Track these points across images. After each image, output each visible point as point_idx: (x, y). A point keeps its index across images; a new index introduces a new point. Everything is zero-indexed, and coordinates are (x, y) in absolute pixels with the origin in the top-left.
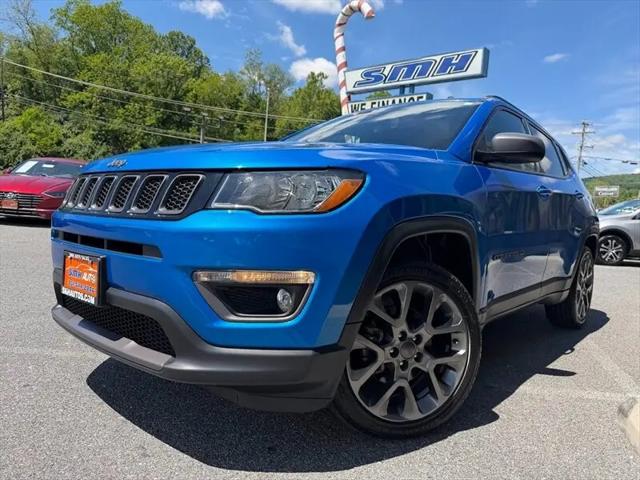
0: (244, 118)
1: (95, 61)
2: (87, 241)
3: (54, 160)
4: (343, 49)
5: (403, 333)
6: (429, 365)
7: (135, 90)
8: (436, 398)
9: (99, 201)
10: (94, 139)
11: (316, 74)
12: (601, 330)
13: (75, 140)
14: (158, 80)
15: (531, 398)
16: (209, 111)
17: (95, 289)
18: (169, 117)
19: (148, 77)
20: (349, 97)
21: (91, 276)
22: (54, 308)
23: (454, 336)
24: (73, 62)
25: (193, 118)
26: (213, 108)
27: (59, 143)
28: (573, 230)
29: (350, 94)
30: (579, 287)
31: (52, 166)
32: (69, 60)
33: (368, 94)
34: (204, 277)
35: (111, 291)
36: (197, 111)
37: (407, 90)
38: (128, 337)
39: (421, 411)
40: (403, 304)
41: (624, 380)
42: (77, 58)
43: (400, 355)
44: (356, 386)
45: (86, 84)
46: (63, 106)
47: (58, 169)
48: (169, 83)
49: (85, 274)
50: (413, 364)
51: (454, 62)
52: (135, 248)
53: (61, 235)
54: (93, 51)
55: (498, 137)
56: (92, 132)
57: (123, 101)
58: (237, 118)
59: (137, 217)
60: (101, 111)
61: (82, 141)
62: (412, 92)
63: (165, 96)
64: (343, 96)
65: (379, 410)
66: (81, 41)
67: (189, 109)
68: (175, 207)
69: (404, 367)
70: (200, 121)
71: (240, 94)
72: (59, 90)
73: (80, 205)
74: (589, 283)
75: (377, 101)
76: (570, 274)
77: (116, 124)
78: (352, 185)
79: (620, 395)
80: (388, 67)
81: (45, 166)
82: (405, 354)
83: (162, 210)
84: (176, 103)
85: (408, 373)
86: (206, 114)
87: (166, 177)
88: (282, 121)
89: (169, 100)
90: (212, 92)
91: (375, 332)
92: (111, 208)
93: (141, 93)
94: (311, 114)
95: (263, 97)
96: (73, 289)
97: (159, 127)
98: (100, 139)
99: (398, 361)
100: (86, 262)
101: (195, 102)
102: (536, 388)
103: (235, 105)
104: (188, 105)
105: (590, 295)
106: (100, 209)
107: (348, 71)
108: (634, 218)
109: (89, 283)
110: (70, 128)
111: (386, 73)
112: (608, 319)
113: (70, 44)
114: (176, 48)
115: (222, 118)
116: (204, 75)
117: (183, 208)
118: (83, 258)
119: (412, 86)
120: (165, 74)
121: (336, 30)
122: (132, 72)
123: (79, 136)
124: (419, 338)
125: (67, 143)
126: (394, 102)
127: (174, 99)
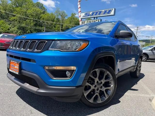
0: (55, 24)
1: (18, 9)
2: (16, 57)
3: (7, 34)
4: (80, 8)
5: (98, 81)
6: (104, 89)
7: (28, 17)
8: (105, 97)
9: (19, 47)
10: (18, 29)
11: (73, 14)
12: (143, 78)
13: (13, 29)
14: (34, 14)
15: (128, 96)
16: (46, 22)
17: (18, 70)
18: (36, 23)
19: (31, 13)
20: (81, 20)
21: (17, 67)
22: (7, 74)
23: (110, 82)
24: (12, 9)
25: (43, 24)
26: (47, 22)
27: (9, 29)
28: (138, 54)
29: (81, 19)
30: (138, 68)
31: (7, 36)
32: (11, 9)
33: (86, 19)
34: (47, 68)
35: (22, 71)
36: (44, 22)
37: (96, 18)
38: (27, 83)
39: (101, 101)
40: (97, 74)
41: (149, 91)
42: (13, 8)
43: (96, 87)
44: (85, 95)
45: (16, 15)
46: (10, 20)
47: (9, 37)
48: (36, 15)
49: (15, 66)
50: (100, 89)
51: (107, 11)
52: (29, 60)
53: (9, 55)
54: (17, 7)
55: (121, 31)
56: (17, 27)
57: (25, 19)
58: (53, 24)
59: (29, 52)
60: (19, 22)
61: (14, 29)
62: (97, 19)
63: (36, 18)
64: (80, 19)
65: (91, 101)
66: (14, 4)
67: (42, 22)
68: (39, 49)
69: (98, 90)
70: (44, 25)
71: (55, 18)
72: (9, 16)
73: (14, 48)
74: (140, 67)
75: (88, 21)
76: (136, 65)
77: (23, 25)
78: (86, 44)
79: (149, 95)
80: (91, 12)
81: (5, 35)
82: (98, 86)
83: (36, 50)
84: (38, 20)
85: (98, 91)
86: (46, 23)
87: (37, 41)
88: (65, 25)
89: (37, 19)
90: (47, 17)
91: (90, 81)
92: (22, 49)
93: (30, 17)
94: (72, 23)
95: (60, 19)
96: (12, 70)
97: (34, 26)
98: (19, 29)
99: (96, 88)
100: (16, 63)
101: (43, 20)
102: (129, 93)
103: (53, 21)
104: (41, 21)
105: (140, 70)
106: (19, 49)
107: (81, 13)
108: (149, 50)
109: (16, 69)
110: (12, 26)
111: (90, 14)
112: (144, 75)
113: (12, 5)
114: (38, 7)
115: (50, 24)
116: (45, 13)
117: (42, 50)
118: (15, 62)
119: (97, 17)
120: (36, 13)
121: (78, 3)
122: (27, 12)
123: (14, 28)
124: (101, 83)
125: (11, 30)
126: (92, 21)
127: (38, 19)
